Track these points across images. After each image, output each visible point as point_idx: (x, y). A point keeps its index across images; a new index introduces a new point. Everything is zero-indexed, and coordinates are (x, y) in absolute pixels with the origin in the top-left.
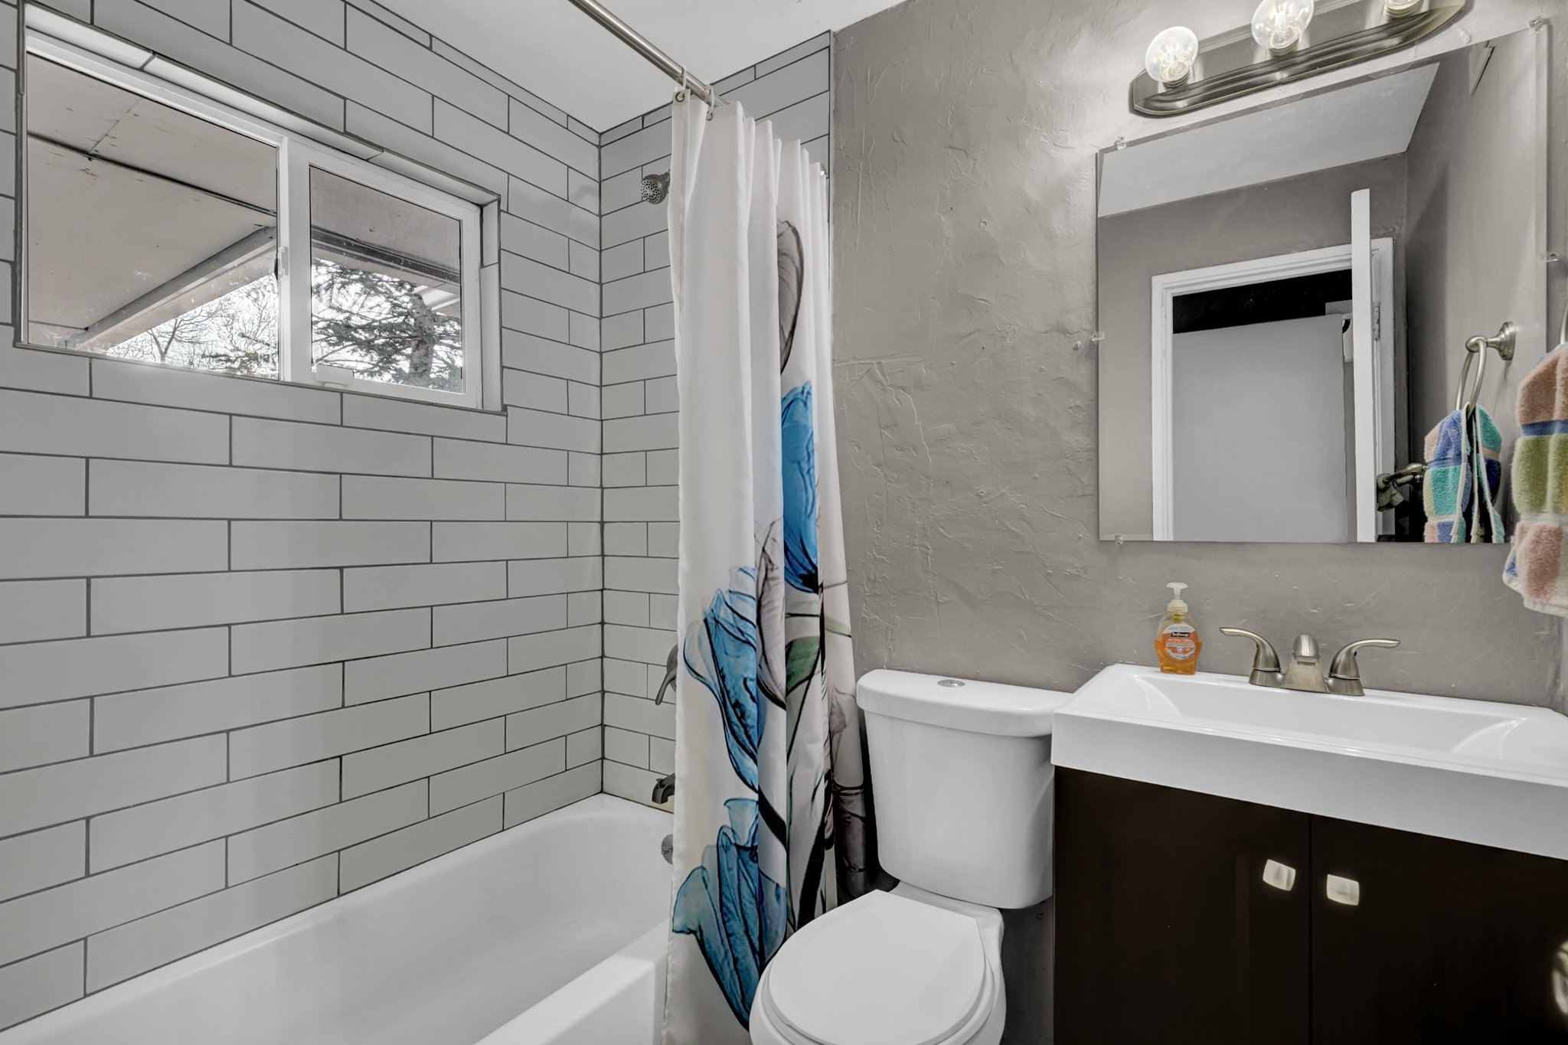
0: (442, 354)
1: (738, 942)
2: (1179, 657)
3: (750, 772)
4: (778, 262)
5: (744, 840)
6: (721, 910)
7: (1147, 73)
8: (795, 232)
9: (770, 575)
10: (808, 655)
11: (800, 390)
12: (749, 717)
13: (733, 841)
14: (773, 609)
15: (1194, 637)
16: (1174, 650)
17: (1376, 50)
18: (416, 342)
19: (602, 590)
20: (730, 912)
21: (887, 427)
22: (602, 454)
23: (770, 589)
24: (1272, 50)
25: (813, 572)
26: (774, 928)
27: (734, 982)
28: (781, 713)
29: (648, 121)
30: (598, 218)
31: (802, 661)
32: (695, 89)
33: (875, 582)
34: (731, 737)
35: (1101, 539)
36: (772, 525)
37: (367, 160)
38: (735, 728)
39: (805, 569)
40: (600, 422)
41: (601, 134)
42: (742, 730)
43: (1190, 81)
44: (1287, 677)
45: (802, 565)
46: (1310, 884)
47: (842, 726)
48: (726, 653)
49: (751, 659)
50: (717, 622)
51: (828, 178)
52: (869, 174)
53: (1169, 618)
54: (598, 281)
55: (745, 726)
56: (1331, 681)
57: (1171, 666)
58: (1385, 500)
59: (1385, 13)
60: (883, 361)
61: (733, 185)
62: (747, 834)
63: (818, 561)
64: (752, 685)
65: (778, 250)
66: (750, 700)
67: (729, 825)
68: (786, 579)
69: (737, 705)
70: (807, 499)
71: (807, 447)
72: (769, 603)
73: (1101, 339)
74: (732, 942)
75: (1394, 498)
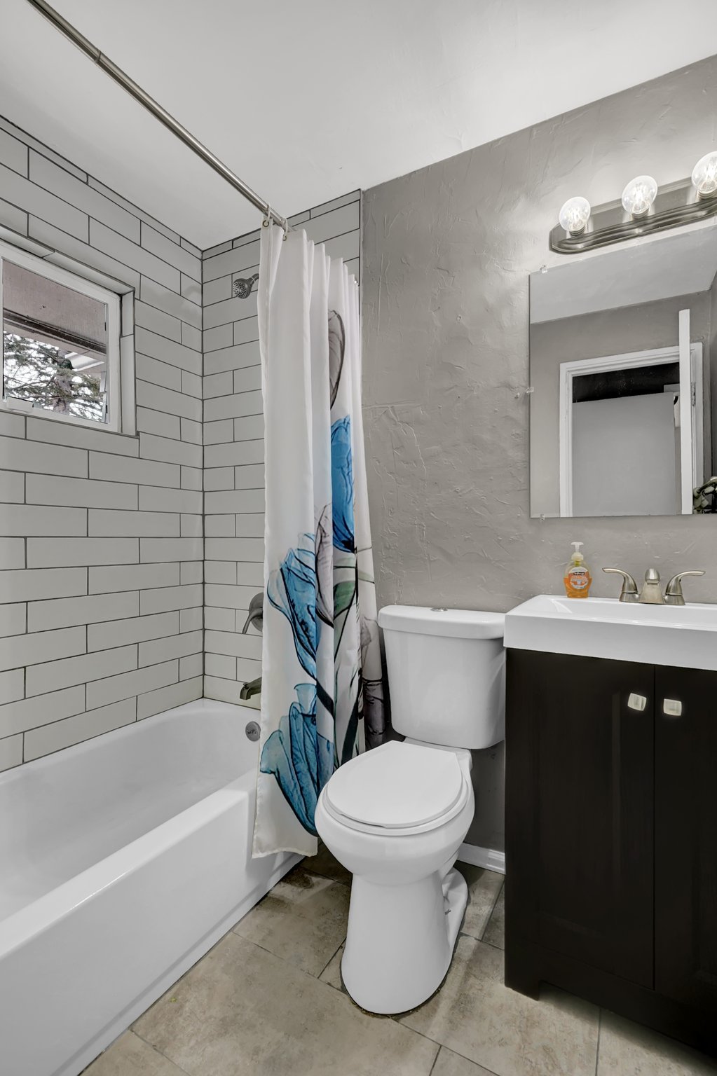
0: (75, 410)
1: (303, 777)
2: (578, 587)
3: (312, 666)
4: (329, 337)
5: (308, 710)
6: (292, 757)
7: (560, 226)
8: (339, 318)
9: (323, 541)
10: (347, 593)
11: (343, 421)
12: (311, 631)
13: (300, 712)
14: (326, 562)
15: (587, 574)
16: (575, 583)
17: (693, 218)
18: (57, 400)
19: (203, 561)
20: (298, 758)
21: (397, 448)
22: (203, 469)
23: (323, 549)
24: (633, 215)
25: (351, 539)
26: (326, 769)
27: (301, 803)
28: (330, 630)
29: (236, 244)
30: (200, 309)
31: (344, 597)
32: (276, 220)
33: (389, 549)
34: (299, 644)
35: (532, 517)
36: (325, 507)
37: (42, 258)
38: (302, 638)
39: (346, 537)
40: (202, 447)
41: (203, 252)
42: (306, 639)
43: (586, 232)
44: (641, 596)
45: (344, 535)
46: (655, 705)
47: (368, 641)
48: (295, 590)
49: (312, 593)
50: (289, 570)
51: (359, 285)
52: (385, 284)
53: (572, 564)
54: (200, 351)
55: (308, 637)
56: (666, 597)
57: (574, 594)
58: (698, 504)
59: (698, 195)
60: (395, 406)
61: (300, 284)
62: (309, 707)
63: (354, 531)
64: (313, 610)
65: (329, 329)
66: (312, 620)
67: (298, 702)
68: (334, 544)
69: (303, 623)
70: (347, 492)
71: (347, 458)
72: (323, 558)
73: (532, 391)
74: (299, 777)
75: (703, 503)
